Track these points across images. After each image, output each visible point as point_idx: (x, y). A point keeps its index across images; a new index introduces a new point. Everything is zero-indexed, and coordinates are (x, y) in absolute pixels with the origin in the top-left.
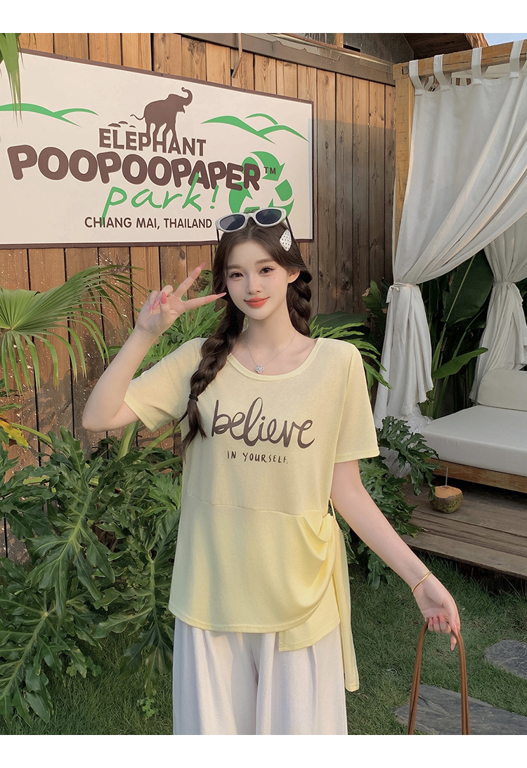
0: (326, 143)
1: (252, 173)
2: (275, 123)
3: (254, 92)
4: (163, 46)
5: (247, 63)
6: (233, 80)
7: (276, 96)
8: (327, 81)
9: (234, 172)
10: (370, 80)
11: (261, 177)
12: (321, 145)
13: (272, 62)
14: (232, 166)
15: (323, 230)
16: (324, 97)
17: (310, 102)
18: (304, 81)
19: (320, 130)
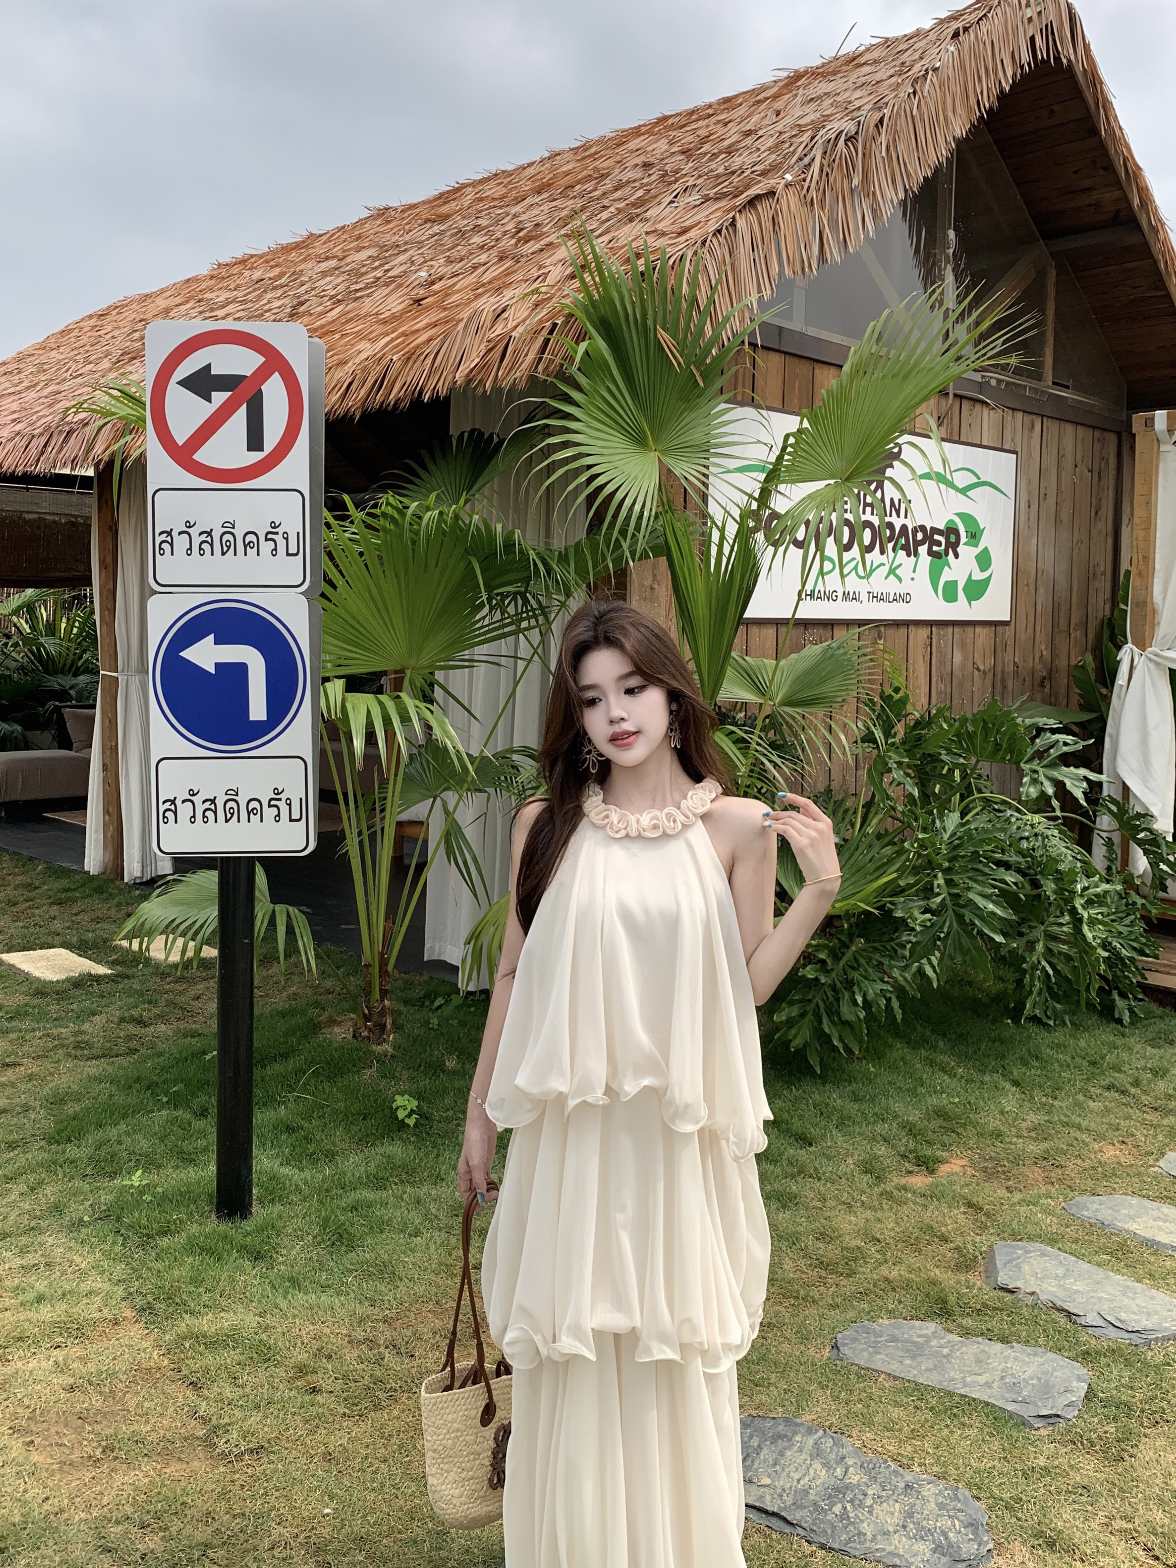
0: (1029, 502)
2: (979, 478)
3: (960, 442)
5: (954, 408)
7: (980, 446)
8: (1033, 427)
9: (936, 537)
10: (1077, 424)
11: (961, 542)
12: (1023, 504)
13: (978, 406)
14: (935, 530)
15: (1021, 609)
16: (1029, 445)
17: (1014, 452)
18: (1009, 427)
19: (1024, 483)
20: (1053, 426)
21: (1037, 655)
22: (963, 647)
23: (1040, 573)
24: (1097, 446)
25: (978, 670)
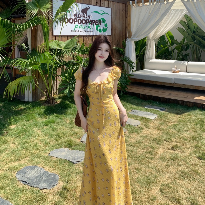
0: (114, 16)
3: (101, 6)
5: (99, 1)
6: (97, 4)
7: (105, 7)
8: (114, 4)
15: (113, 33)
16: (114, 7)
17: (111, 8)
18: (110, 4)
19: (113, 13)
20: (118, 4)
21: (116, 41)
23: (116, 27)
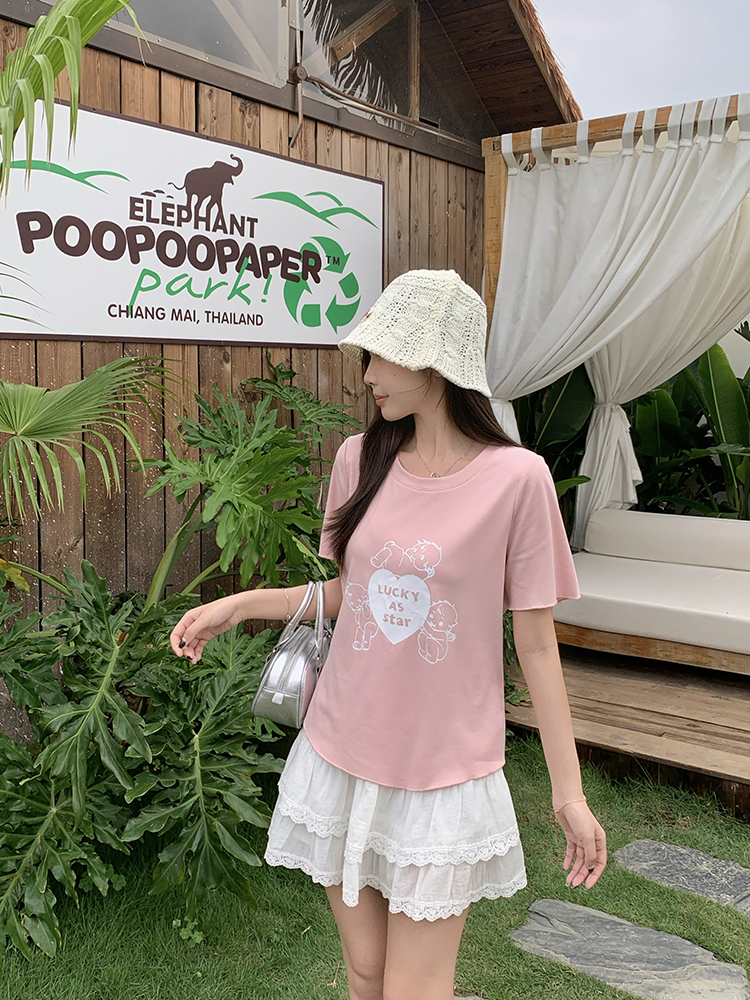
0: (399, 232)
1: (312, 262)
2: (340, 204)
3: (315, 165)
4: (209, 103)
5: (308, 131)
6: (292, 150)
7: (342, 173)
8: (400, 159)
9: (291, 259)
11: (323, 267)
12: (393, 235)
13: (337, 133)
14: (288, 252)
16: (397, 177)
17: (380, 182)
18: (373, 158)
19: (392, 214)
20: (422, 162)
22: (330, 371)
24: (471, 186)
25: (349, 393)
